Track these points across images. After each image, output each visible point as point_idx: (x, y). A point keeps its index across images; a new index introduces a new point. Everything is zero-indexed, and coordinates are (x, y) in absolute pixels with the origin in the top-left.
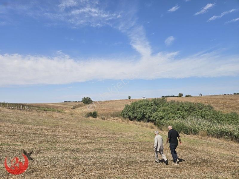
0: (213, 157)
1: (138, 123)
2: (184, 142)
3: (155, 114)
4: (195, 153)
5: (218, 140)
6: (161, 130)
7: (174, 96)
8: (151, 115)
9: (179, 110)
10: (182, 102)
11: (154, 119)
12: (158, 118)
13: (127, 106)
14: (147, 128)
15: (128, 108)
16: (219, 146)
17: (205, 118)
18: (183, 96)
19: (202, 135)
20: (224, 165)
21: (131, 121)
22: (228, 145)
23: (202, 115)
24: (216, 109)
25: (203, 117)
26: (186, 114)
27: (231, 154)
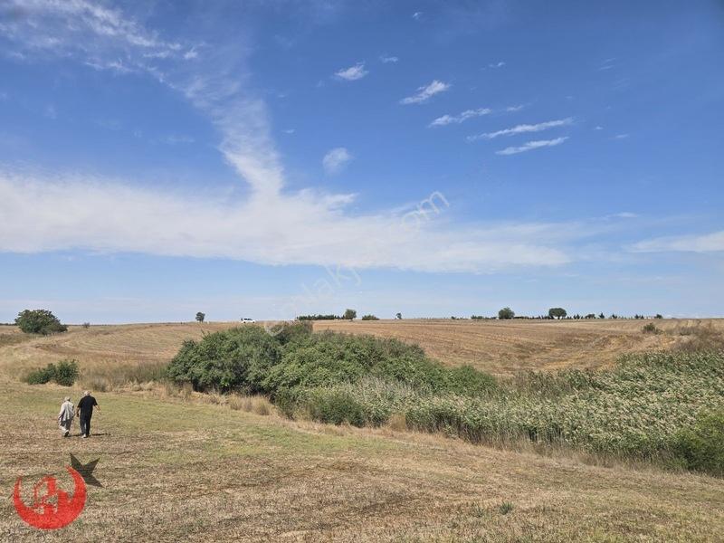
0: (414, 485)
1: (223, 398)
2: (350, 449)
3: (275, 369)
4: (373, 478)
5: (430, 438)
6: (290, 416)
7: (332, 318)
8: (262, 372)
9: (342, 357)
10: (351, 335)
11: (272, 385)
12: (284, 382)
13: (190, 345)
14: (250, 414)
15: (191, 353)
16: (430, 455)
17: (404, 379)
18: (355, 317)
19: (395, 427)
20: (437, 503)
21: (197, 394)
22: (450, 451)
23: (398, 373)
24: (431, 355)
25: (399, 378)
26: (360, 369)
27: (456, 474)
